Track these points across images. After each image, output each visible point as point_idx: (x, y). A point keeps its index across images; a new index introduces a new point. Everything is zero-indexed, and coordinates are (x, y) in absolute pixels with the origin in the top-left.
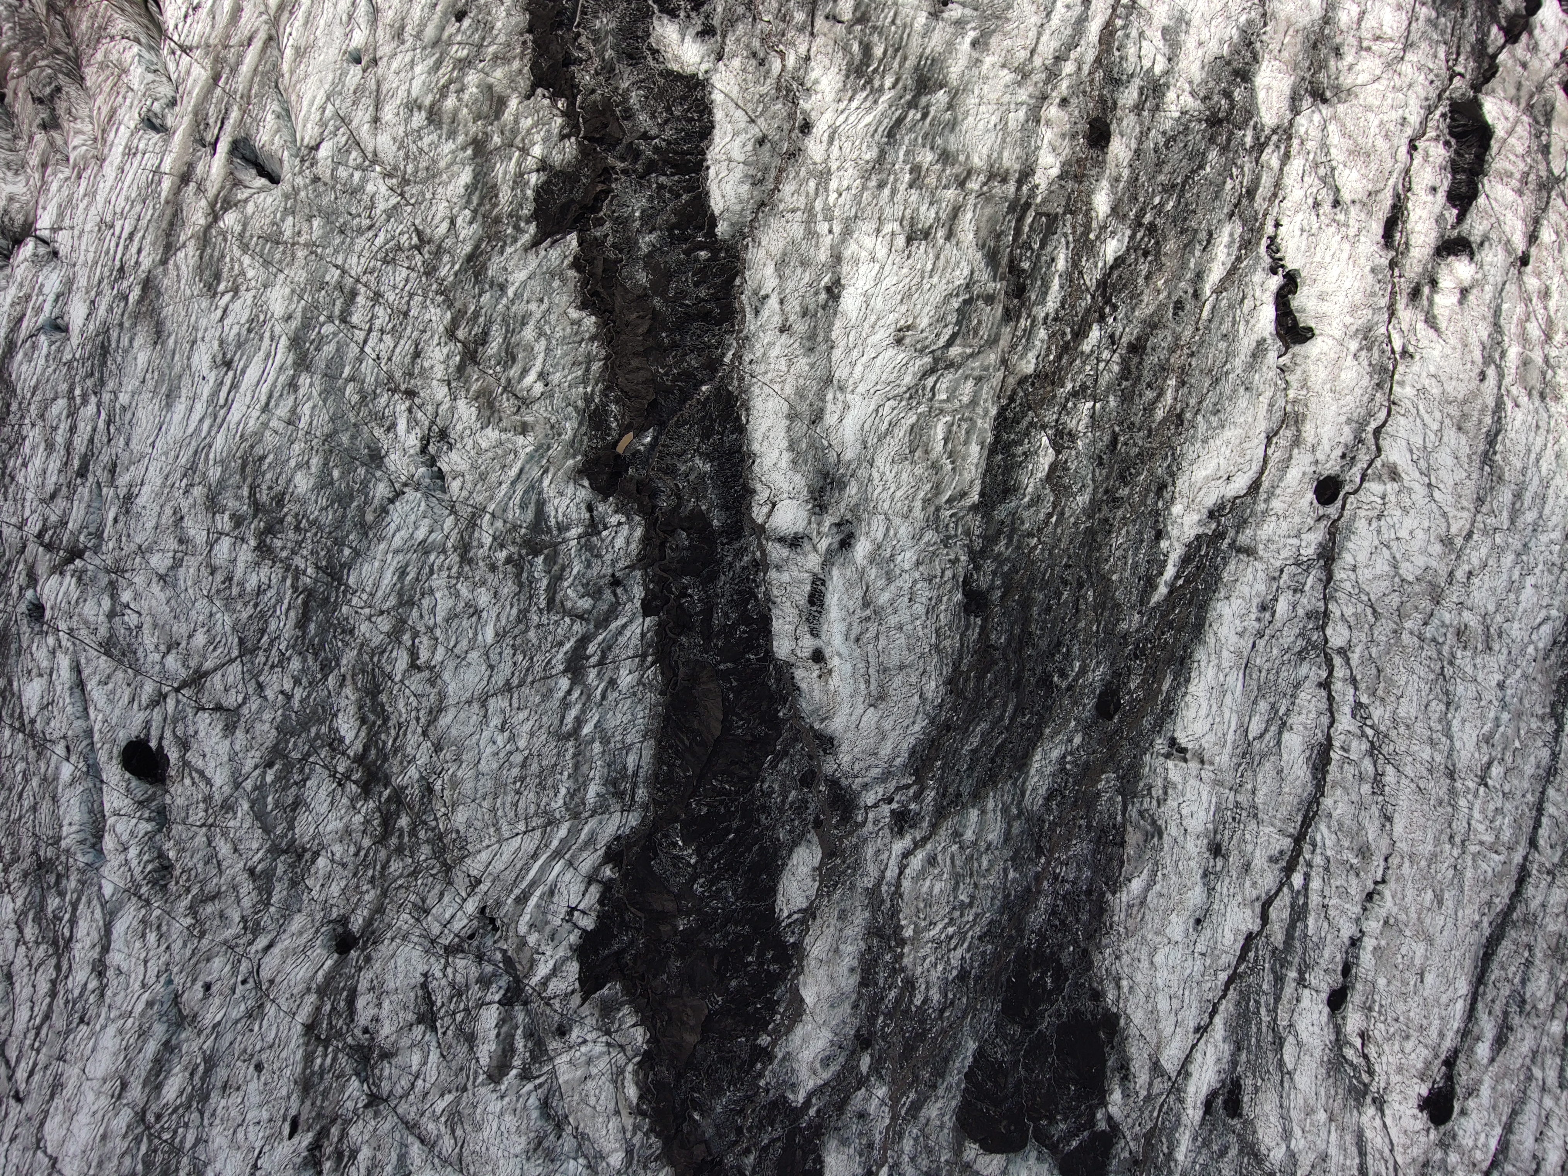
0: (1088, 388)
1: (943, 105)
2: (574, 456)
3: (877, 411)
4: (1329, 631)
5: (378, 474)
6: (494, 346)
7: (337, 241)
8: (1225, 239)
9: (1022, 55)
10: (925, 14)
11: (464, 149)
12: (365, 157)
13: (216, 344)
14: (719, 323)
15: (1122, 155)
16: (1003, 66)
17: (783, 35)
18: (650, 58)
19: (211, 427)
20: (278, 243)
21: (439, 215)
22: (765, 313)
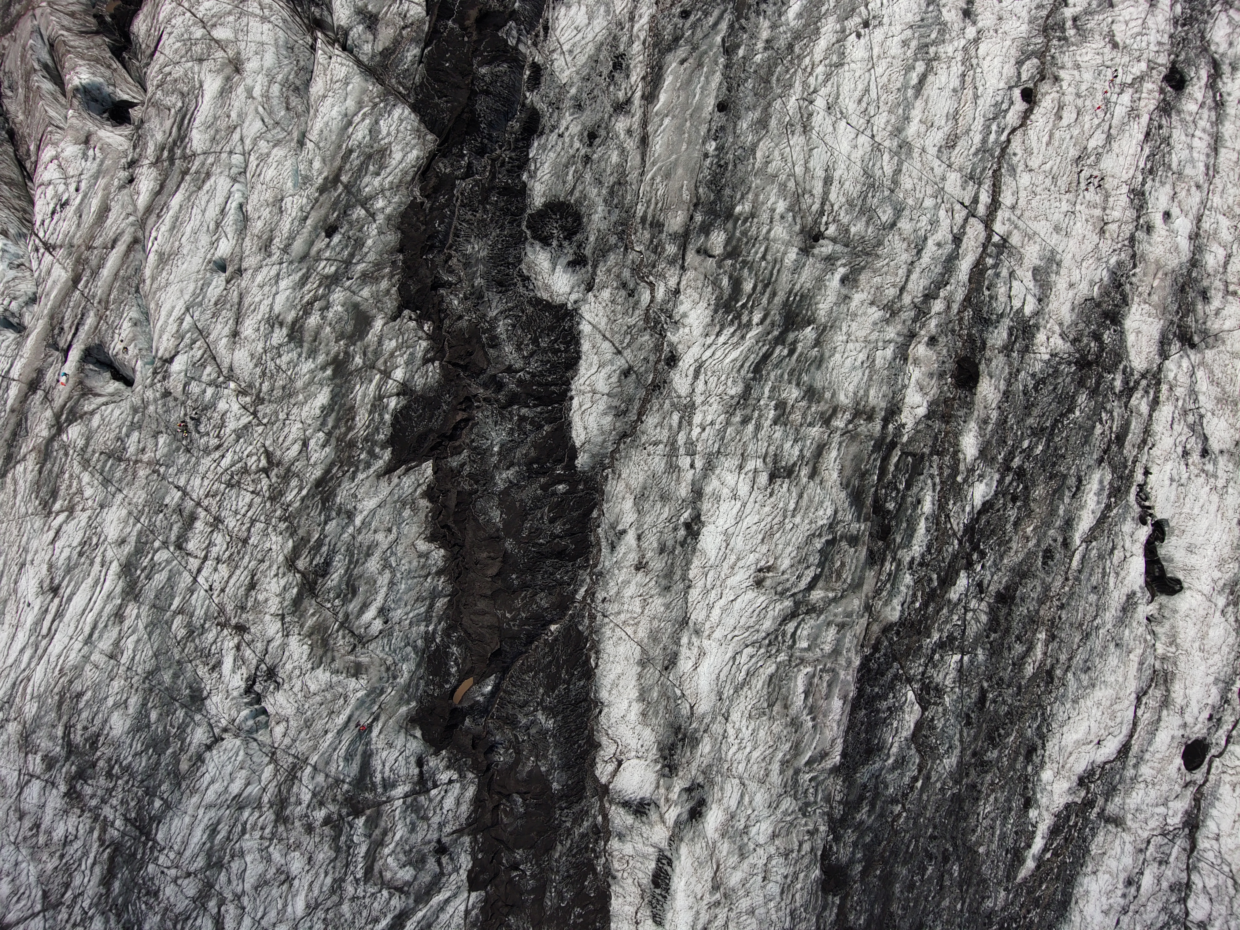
0: (955, 639)
1: (810, 341)
2: (408, 702)
3: (734, 658)
4: (1190, 904)
5: (198, 717)
6: (335, 578)
7: (181, 461)
8: (1094, 486)
9: (891, 292)
10: (796, 250)
11: (323, 368)
12: (220, 372)
13: (45, 567)
14: (573, 559)
15: (990, 397)
16: (872, 303)
17: (654, 267)
18: (519, 284)
19: (32, 657)
20: (120, 460)
21: (291, 437)
22: (622, 549)
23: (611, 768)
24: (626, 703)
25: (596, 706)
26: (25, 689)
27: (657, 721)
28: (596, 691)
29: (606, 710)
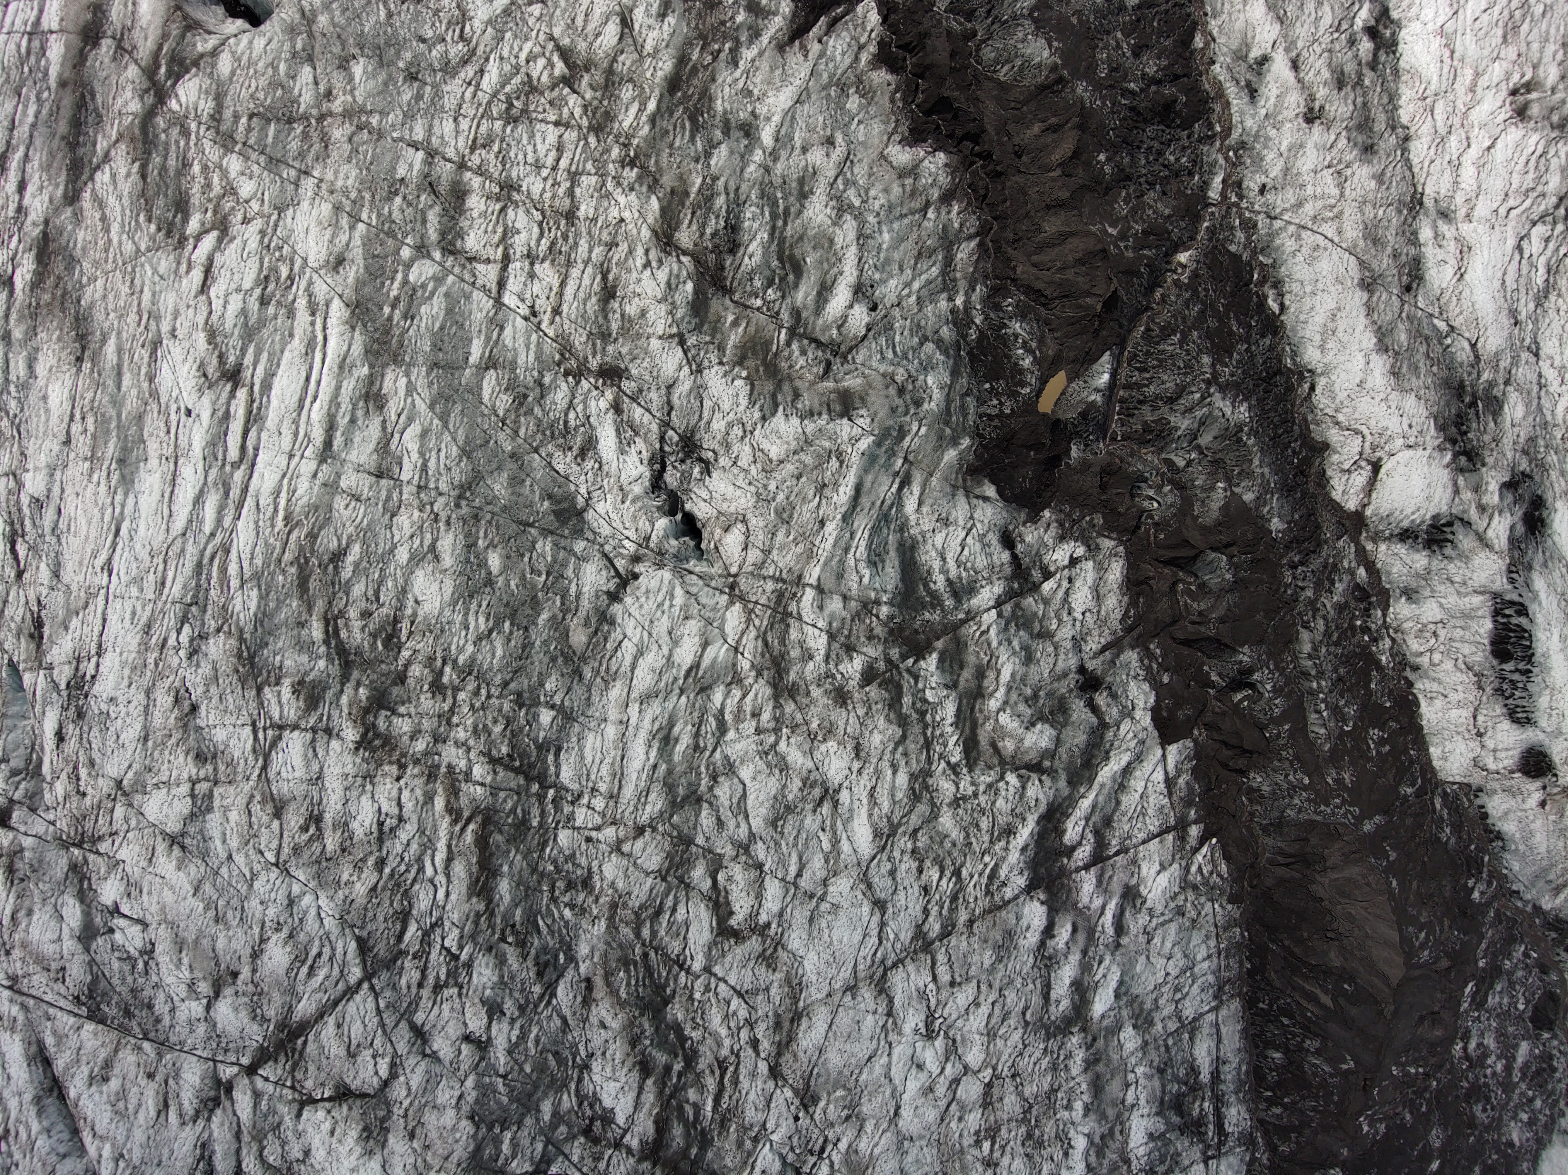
2: (955, 441)
3: (1520, 247)
5: (579, 546)
6: (755, 250)
7: (407, 96)
13: (201, 339)
19: (221, 511)
20: (290, 121)
21: (597, 12)
22: (1270, 91)
23: (1360, 479)
24: (1360, 356)
25: (1302, 377)
26: (223, 570)
27: (1424, 379)
28: (1294, 354)
29: (1321, 382)
